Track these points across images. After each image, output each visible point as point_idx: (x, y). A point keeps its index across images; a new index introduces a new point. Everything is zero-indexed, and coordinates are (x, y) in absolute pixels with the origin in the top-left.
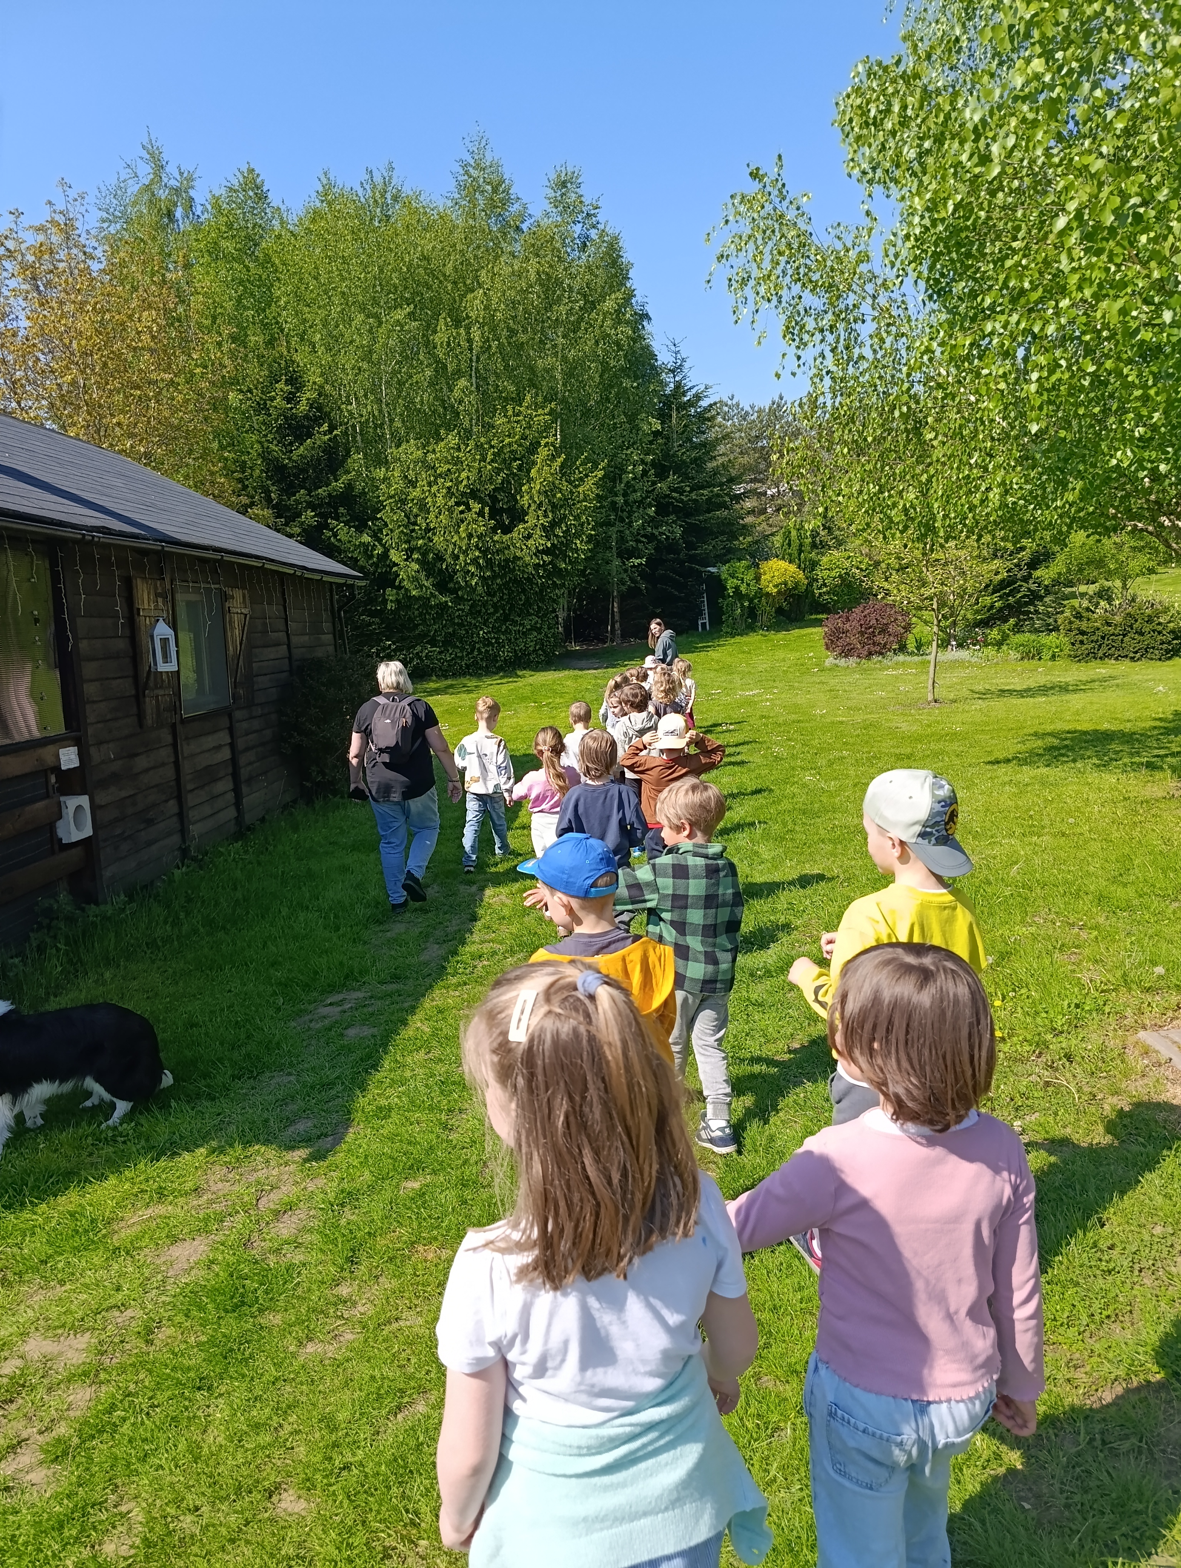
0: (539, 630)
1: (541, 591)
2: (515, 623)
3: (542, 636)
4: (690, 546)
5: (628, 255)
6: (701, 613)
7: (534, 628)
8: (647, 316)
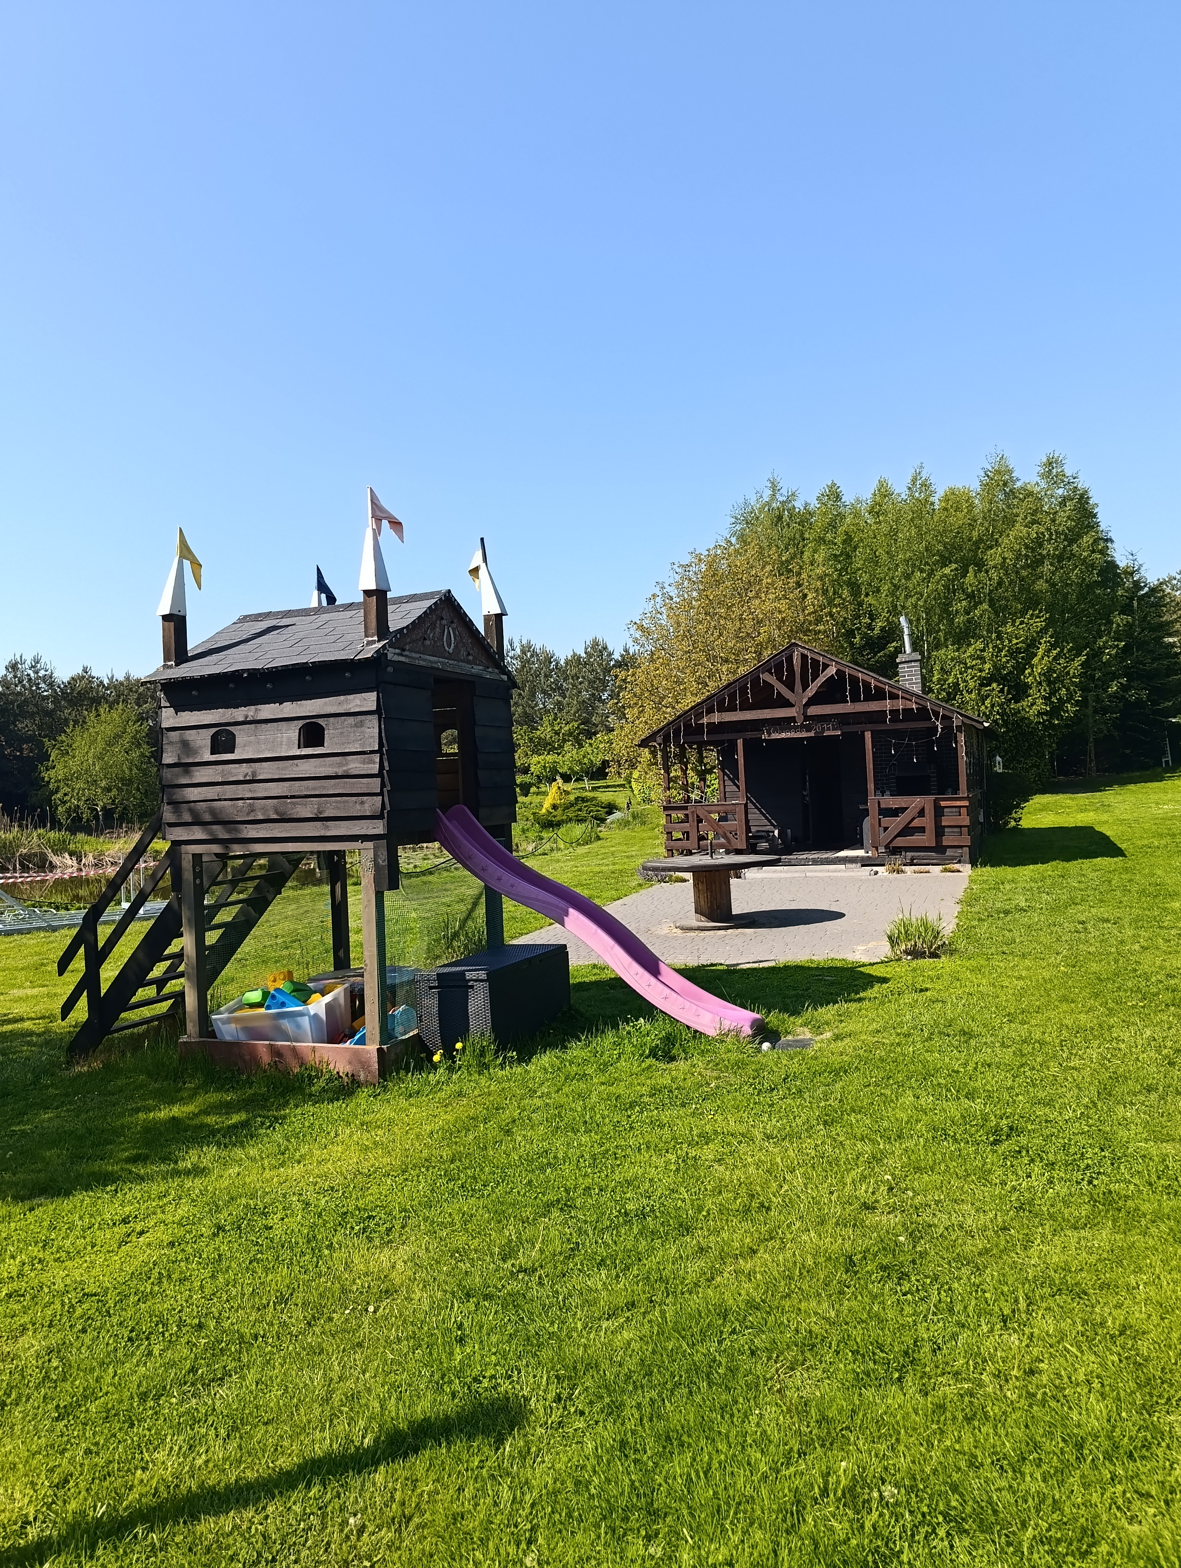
0: (1038, 767)
1: (1040, 740)
2: (1019, 762)
3: (1040, 771)
4: (1155, 703)
5: (1095, 498)
6: (1164, 753)
7: (1034, 765)
8: (1112, 541)
